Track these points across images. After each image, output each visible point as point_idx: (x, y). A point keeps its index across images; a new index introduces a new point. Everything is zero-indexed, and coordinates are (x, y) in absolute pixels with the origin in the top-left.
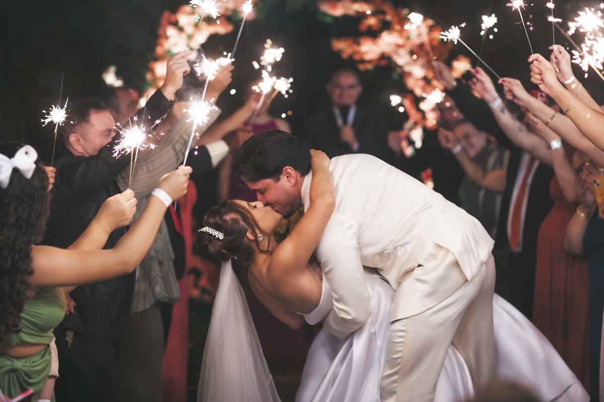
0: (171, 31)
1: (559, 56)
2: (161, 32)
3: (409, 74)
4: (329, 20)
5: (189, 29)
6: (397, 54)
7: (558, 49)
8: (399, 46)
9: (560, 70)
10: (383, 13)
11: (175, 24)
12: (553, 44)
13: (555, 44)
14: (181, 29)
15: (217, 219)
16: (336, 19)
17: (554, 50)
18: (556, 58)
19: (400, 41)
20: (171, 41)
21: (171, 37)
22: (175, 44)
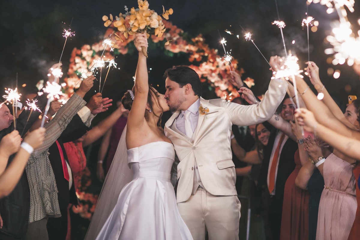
0: (78, 60)
1: (312, 68)
2: (71, 60)
3: (218, 88)
4: (172, 55)
5: (88, 59)
6: (211, 76)
7: (312, 64)
8: (212, 71)
9: (311, 77)
10: (203, 51)
11: (80, 56)
12: (308, 61)
13: (310, 61)
14: (84, 59)
16: (175, 54)
17: (309, 65)
18: (309, 69)
19: (213, 68)
20: (78, 66)
21: (78, 63)
22: (80, 67)
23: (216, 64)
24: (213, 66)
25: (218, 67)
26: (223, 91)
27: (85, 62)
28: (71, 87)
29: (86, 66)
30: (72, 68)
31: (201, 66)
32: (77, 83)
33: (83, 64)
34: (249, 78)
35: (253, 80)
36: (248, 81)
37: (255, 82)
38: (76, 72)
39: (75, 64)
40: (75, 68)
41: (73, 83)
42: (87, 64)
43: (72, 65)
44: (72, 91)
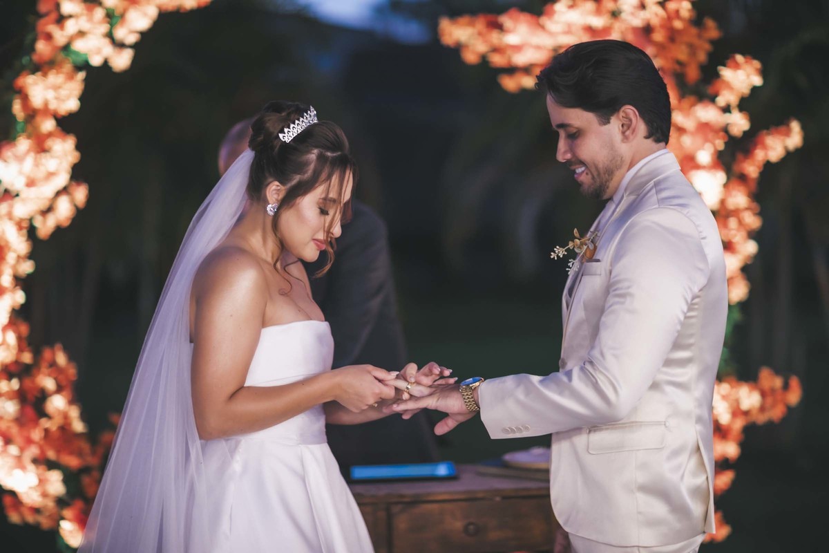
20: (71, 27)
21: (70, 16)
22: (81, 34)
24: (598, 12)
25: (615, 14)
27: (99, 13)
28: (46, 111)
29: (104, 28)
30: (49, 37)
31: (551, 14)
32: (63, 92)
33: (90, 20)
34: (739, 58)
35: (757, 64)
36: (737, 66)
37: (764, 73)
38: (66, 48)
39: (61, 20)
40: (60, 37)
41: (50, 95)
42: (108, 19)
43: (47, 24)
44: (48, 125)
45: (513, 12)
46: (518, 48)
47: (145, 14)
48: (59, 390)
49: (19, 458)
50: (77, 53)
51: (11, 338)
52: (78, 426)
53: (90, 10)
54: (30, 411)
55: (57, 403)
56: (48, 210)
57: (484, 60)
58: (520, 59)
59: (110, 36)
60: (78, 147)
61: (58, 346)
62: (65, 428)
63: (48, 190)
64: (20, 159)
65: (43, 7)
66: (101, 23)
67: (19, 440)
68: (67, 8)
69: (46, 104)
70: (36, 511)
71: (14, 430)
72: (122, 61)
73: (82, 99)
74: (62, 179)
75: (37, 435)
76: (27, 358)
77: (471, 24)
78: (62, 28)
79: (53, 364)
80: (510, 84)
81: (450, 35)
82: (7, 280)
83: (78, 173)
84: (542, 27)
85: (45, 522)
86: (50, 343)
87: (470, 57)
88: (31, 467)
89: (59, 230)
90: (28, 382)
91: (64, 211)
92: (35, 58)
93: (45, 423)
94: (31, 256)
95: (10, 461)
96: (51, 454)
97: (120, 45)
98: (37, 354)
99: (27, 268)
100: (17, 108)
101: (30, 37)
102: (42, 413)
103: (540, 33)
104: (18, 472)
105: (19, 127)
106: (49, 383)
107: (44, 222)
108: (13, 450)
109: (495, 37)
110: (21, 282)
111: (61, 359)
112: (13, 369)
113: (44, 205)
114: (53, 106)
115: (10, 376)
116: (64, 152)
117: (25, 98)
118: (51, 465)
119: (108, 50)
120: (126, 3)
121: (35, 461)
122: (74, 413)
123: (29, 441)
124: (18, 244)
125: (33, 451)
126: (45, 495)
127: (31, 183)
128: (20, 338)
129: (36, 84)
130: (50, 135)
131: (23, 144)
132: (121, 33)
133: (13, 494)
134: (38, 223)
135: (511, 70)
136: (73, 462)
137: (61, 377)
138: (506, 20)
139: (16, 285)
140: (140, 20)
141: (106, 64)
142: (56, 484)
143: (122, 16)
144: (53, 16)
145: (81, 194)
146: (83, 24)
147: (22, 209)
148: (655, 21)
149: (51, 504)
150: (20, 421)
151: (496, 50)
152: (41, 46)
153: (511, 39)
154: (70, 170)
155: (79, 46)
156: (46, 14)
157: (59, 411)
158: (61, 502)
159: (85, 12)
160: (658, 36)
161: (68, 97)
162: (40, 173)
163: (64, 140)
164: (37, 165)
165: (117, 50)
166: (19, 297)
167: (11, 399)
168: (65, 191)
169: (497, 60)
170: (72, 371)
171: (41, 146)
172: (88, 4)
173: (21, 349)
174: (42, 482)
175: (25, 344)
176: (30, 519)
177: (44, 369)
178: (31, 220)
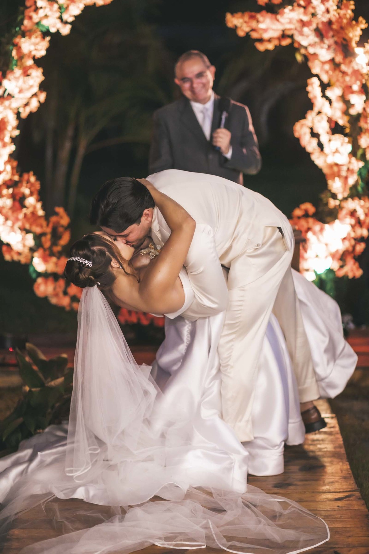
3: (315, 56)
6: (301, 33)
8: (304, 24)
15: (85, 252)
19: (306, 18)
20: (41, 13)
21: (41, 8)
22: (46, 16)
23: (310, 10)
24: (305, 13)
25: (314, 15)
26: (324, 63)
27: (56, 6)
28: (29, 55)
29: (58, 14)
30: (30, 18)
31: (282, 14)
32: (39, 47)
33: (51, 10)
38: (38, 23)
39: (36, 9)
40: (36, 18)
41: (32, 48)
42: (60, 10)
43: (30, 12)
44: (30, 62)
45: (264, 12)
46: (265, 30)
47: (78, 7)
48: (31, 194)
49: (12, 227)
50: (43, 26)
51: (9, 168)
52: (41, 213)
53: (51, 5)
54: (17, 204)
55: (31, 201)
56: (27, 105)
57: (248, 35)
58: (266, 36)
59: (61, 18)
60: (44, 74)
61: (31, 173)
62: (34, 213)
63: (29, 94)
64: (17, 79)
65: (28, 4)
66: (56, 11)
67: (12, 218)
68: (39, 4)
69: (30, 52)
70: (19, 254)
71: (10, 213)
72: (66, 30)
73: (48, 50)
74: (36, 89)
75: (21, 216)
76: (16, 178)
77: (242, 17)
78: (37, 13)
79: (28, 181)
80: (261, 47)
81: (232, 22)
82: (7, 139)
83: (43, 87)
84: (278, 20)
85: (23, 260)
86: (28, 172)
87: (241, 33)
88: (19, 231)
89: (31, 114)
90: (17, 191)
91: (34, 105)
92: (23, 28)
93: (24, 210)
94: (18, 127)
95: (8, 229)
96: (27, 226)
97: (66, 23)
98: (21, 176)
99: (17, 133)
100: (14, 53)
101: (20, 18)
102: (23, 206)
103: (276, 22)
104: (13, 234)
105: (14, 62)
106: (27, 191)
107: (25, 111)
108: (9, 223)
109: (254, 24)
110: (14, 140)
111: (33, 179)
112: (9, 183)
113: (25, 102)
114: (34, 53)
115: (8, 187)
116: (37, 76)
117: (19, 49)
118: (28, 232)
119: (59, 25)
120: (68, 2)
121: (20, 229)
122: (39, 205)
123: (17, 219)
124: (12, 122)
125: (19, 224)
126: (24, 246)
127: (21, 91)
128: (13, 168)
129: (25, 42)
130: (30, 67)
131: (18, 72)
132: (66, 17)
133: (8, 245)
134: (21, 110)
135: (261, 40)
136: (38, 230)
137: (33, 189)
138: (259, 16)
139: (11, 142)
140: (76, 10)
141: (58, 32)
142: (30, 241)
143: (67, 8)
144: (33, 8)
145: (43, 97)
146: (47, 11)
147: (15, 104)
148: (334, 19)
149: (26, 251)
150: (13, 209)
151: (253, 30)
152: (26, 22)
153: (262, 26)
154: (39, 85)
155: (45, 23)
156: (30, 7)
157: (31, 205)
158: (32, 250)
159: (48, 6)
160: (335, 27)
161: (41, 50)
162: (25, 86)
163: (37, 71)
164: (24, 82)
165: (63, 25)
166: (13, 148)
167: (8, 198)
168: (35, 95)
169: (254, 35)
170: (38, 186)
171: (26, 74)
172: (50, 2)
173: (13, 174)
174: (23, 239)
175: (15, 171)
176: (16, 258)
177: (24, 184)
178: (18, 109)
